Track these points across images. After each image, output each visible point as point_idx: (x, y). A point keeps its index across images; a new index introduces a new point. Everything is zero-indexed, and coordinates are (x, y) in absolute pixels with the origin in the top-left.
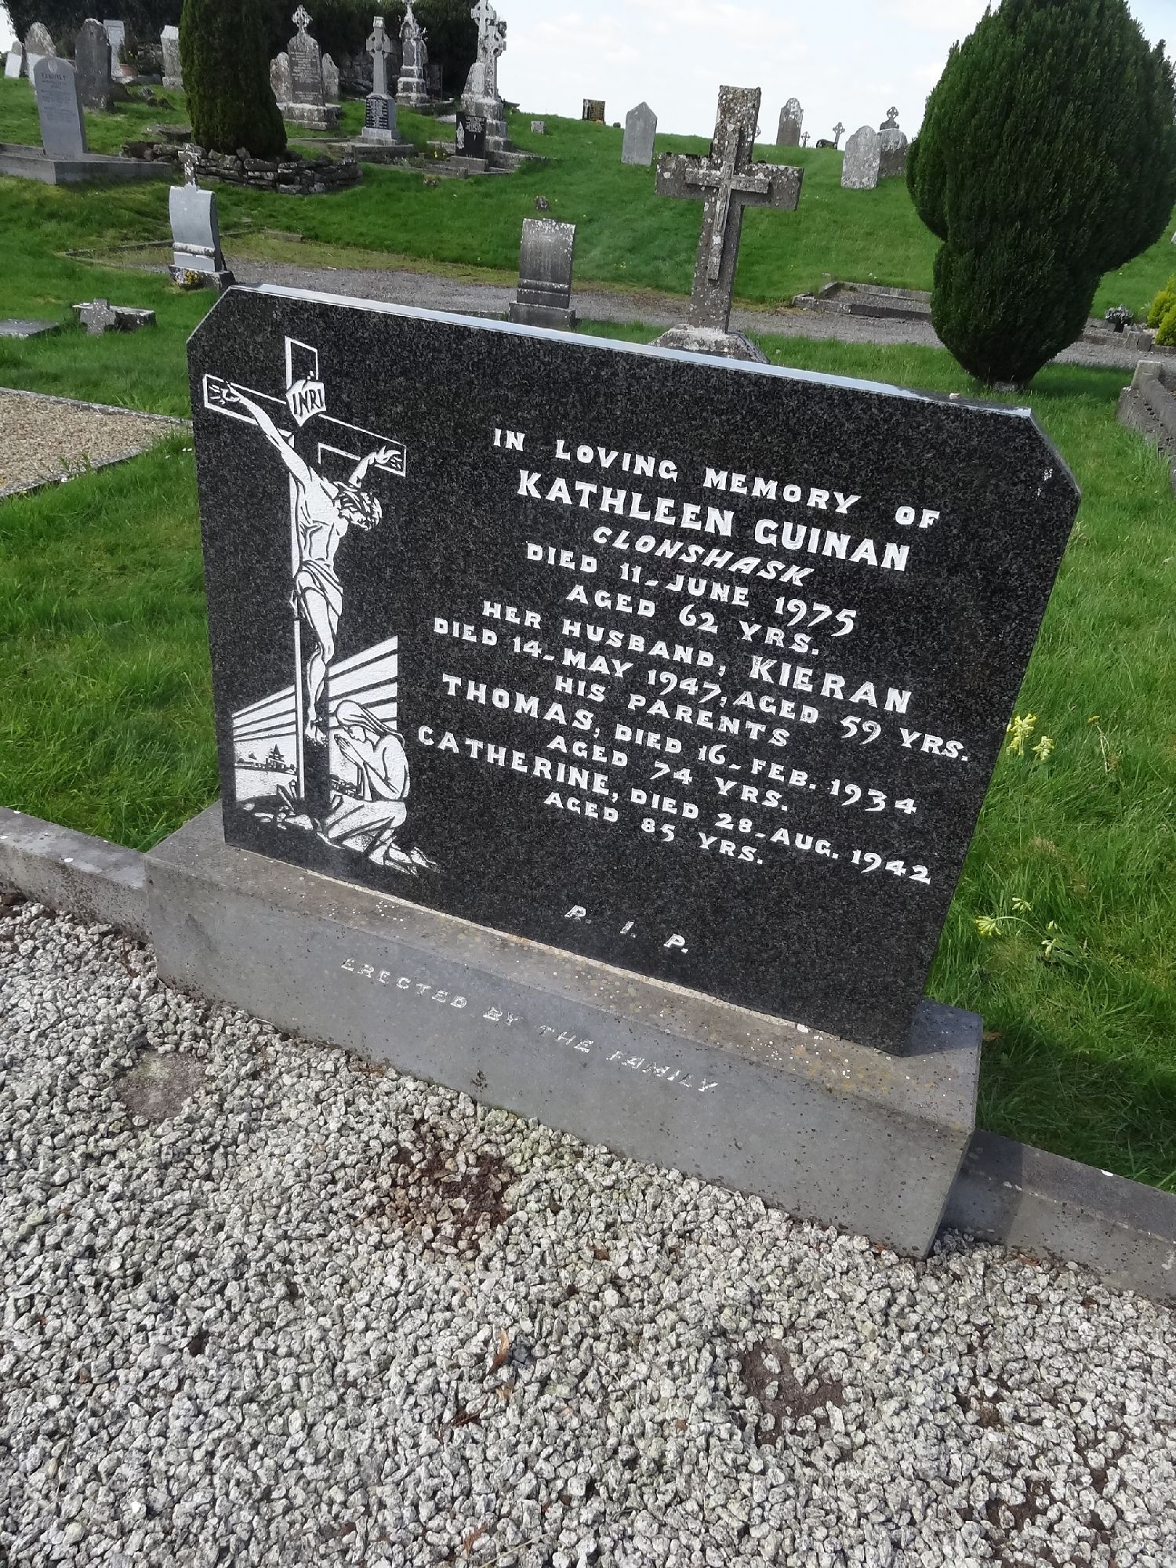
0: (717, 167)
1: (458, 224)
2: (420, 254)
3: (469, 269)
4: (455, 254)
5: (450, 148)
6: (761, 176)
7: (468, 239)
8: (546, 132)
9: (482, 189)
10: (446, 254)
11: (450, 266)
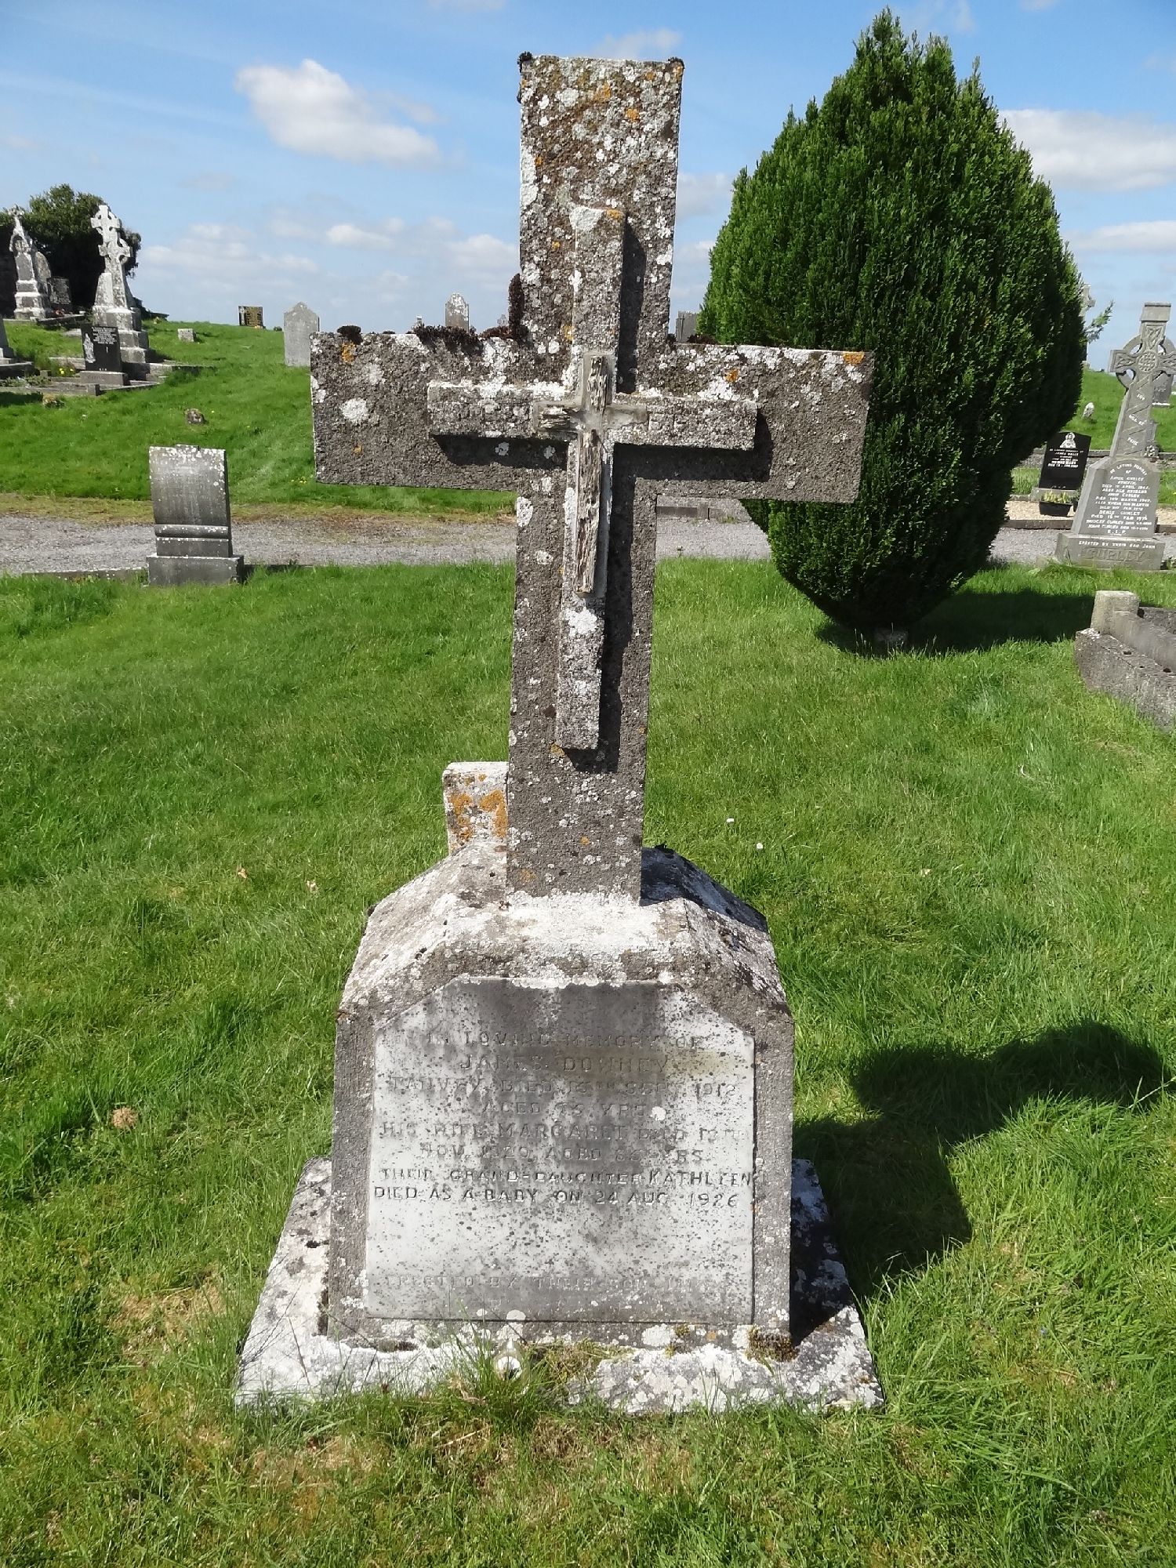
0: (551, 369)
1: (88, 449)
2: (38, 490)
3: (106, 503)
4: (85, 486)
5: (78, 362)
6: (720, 389)
7: (105, 467)
8: (196, 339)
9: (118, 406)
10: (72, 487)
11: (78, 501)
